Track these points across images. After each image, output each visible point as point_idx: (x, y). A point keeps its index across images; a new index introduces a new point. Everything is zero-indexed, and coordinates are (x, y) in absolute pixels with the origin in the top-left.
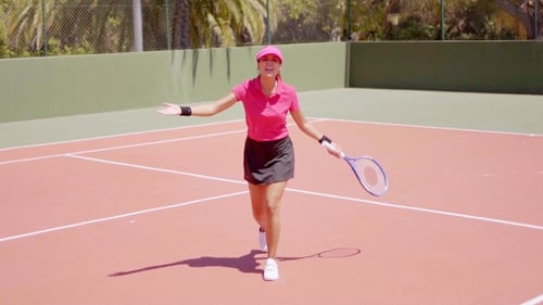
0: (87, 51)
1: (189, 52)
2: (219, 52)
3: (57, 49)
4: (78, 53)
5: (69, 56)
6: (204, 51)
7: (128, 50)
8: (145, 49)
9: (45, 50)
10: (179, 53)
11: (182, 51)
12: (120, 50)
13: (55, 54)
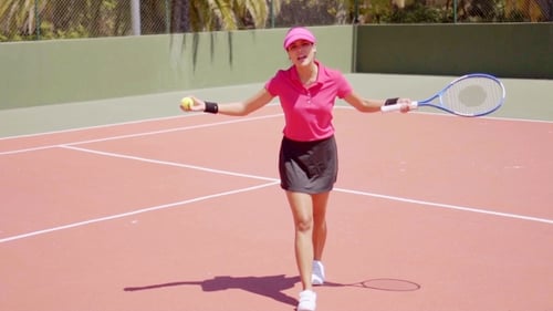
0: (81, 35)
1: (190, 35)
2: (221, 36)
3: (50, 34)
4: (72, 37)
5: (62, 40)
6: (204, 35)
7: (123, 34)
8: (143, 32)
9: (38, 34)
10: (178, 37)
11: (182, 35)
12: (116, 34)
13: (49, 38)
